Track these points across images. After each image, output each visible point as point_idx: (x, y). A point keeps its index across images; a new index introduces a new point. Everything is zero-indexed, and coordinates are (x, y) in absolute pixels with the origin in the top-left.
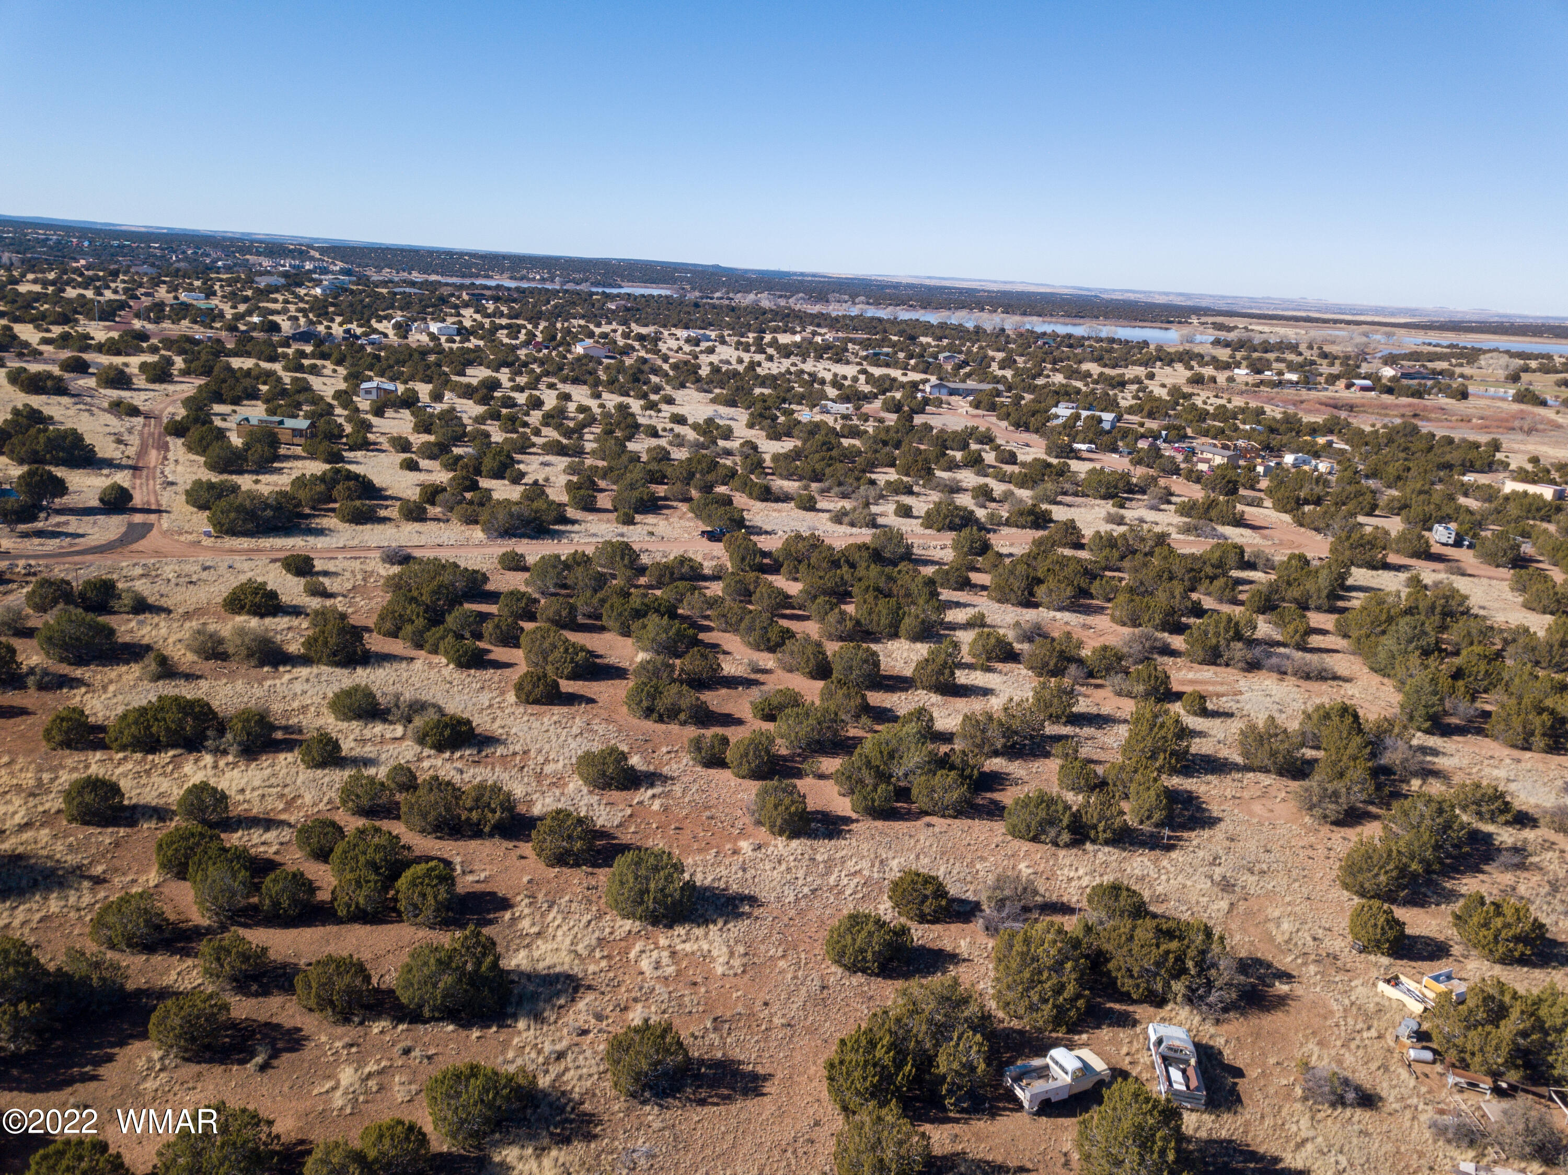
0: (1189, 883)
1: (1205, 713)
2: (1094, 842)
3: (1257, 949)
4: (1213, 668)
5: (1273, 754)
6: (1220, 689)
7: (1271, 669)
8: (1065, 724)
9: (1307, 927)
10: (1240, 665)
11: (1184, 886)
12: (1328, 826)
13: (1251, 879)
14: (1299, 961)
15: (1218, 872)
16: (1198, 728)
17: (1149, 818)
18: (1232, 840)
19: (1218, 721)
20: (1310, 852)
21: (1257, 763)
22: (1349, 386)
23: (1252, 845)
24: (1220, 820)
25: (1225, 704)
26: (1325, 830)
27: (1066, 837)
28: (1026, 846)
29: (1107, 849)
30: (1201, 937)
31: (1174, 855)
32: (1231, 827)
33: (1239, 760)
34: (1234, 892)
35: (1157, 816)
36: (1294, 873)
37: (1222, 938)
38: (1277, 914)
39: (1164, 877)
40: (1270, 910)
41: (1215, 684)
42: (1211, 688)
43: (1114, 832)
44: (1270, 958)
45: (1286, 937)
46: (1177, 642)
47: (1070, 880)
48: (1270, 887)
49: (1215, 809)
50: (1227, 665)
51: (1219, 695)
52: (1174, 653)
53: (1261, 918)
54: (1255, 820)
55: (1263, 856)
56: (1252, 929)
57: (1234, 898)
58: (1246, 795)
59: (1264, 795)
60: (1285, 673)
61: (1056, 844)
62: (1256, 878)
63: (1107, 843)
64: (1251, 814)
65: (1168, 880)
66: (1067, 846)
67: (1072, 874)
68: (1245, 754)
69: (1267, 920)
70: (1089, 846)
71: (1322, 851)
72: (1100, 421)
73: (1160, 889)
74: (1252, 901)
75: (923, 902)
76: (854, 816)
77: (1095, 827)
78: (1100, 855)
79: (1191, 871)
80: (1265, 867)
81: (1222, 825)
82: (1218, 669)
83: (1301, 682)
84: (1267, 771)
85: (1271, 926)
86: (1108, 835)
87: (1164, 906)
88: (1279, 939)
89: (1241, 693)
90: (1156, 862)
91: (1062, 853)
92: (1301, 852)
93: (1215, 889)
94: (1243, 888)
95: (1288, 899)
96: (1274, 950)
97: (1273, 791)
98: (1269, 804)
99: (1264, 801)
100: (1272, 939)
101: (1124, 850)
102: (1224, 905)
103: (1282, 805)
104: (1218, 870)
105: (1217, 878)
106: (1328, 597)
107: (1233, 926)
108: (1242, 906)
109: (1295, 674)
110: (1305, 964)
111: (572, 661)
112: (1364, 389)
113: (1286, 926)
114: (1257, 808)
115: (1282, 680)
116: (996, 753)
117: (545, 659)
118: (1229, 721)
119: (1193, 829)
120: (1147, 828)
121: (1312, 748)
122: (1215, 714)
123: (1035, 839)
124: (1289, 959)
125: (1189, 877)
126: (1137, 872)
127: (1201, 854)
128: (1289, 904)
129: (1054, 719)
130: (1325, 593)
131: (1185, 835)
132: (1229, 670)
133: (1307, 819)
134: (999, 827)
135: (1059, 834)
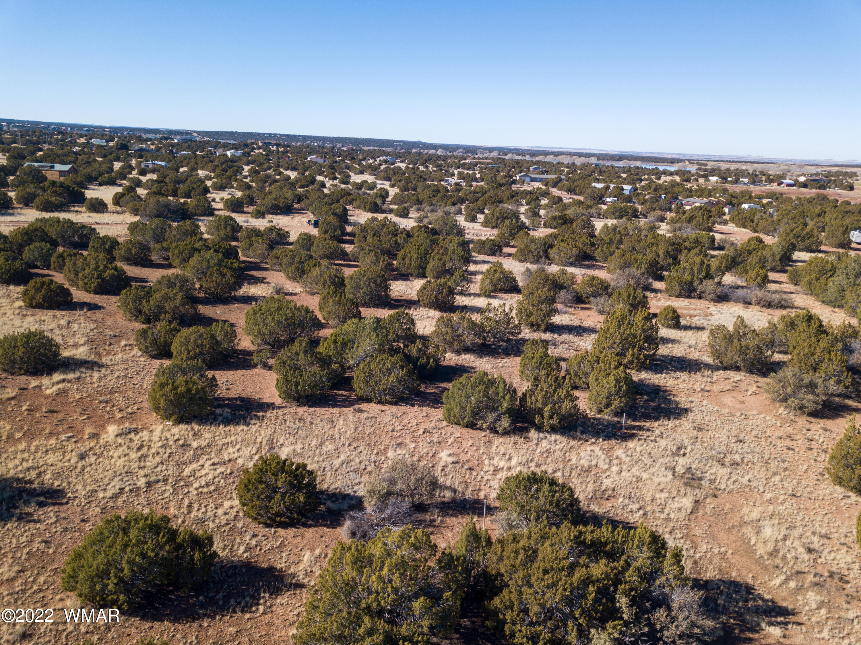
0: (645, 476)
1: (678, 326)
2: (539, 428)
3: (731, 565)
4: (687, 300)
5: (742, 351)
6: (692, 312)
7: (737, 301)
8: (545, 331)
9: (796, 533)
10: (712, 296)
11: (639, 479)
12: (805, 418)
13: (723, 472)
14: (792, 584)
15: (681, 463)
16: (672, 337)
17: (608, 405)
18: (700, 429)
19: (690, 333)
20: (790, 444)
21: (727, 361)
22: (779, 185)
23: (723, 435)
24: (686, 411)
25: (697, 321)
26: (802, 421)
27: (505, 422)
28: (458, 431)
29: (554, 437)
30: (647, 553)
31: (631, 444)
32: (699, 417)
33: (709, 360)
34: (700, 487)
35: (616, 403)
36: (773, 465)
37: (677, 556)
38: (755, 514)
39: (615, 469)
40: (746, 510)
41: (688, 309)
42: (685, 312)
43: (562, 419)
44: (750, 581)
45: (770, 547)
46: (658, 285)
47: (496, 471)
48: (745, 481)
49: (683, 400)
50: (700, 298)
51: (691, 316)
52: (655, 291)
53: (735, 520)
54: (725, 411)
55: (735, 447)
56: (723, 536)
57: (700, 494)
58: (716, 388)
59: (735, 388)
60: (750, 303)
61: (494, 430)
62: (727, 470)
63: (553, 430)
64: (722, 405)
65: (620, 472)
66: (506, 433)
67: (502, 464)
68: (716, 354)
69: (743, 523)
70: (533, 434)
71: (801, 442)
72: (622, 189)
73: (607, 483)
74: (723, 498)
75: (270, 498)
76: (279, 401)
77: (540, 412)
78: (544, 443)
79: (649, 462)
80: (737, 458)
81: (691, 416)
82: (692, 300)
83: (763, 309)
84: (737, 369)
85: (748, 531)
86: (555, 421)
87: (609, 504)
88: (761, 550)
89: (711, 315)
90: (608, 452)
91: (498, 441)
92: (778, 442)
93: (677, 482)
94: (712, 481)
95: (768, 496)
96: (756, 568)
97: (743, 386)
98: (740, 397)
99: (735, 394)
100: (750, 550)
101: (574, 438)
102: (687, 503)
103: (753, 398)
104: (681, 461)
105: (680, 470)
106: (781, 260)
107: (698, 531)
108: (710, 504)
109: (758, 304)
110: (800, 589)
111: (99, 276)
112: (789, 185)
113: (768, 532)
114: (727, 399)
115: (746, 308)
116: (467, 350)
117: (77, 275)
118: (700, 333)
119: (657, 419)
120: (606, 416)
121: (780, 352)
122: (687, 328)
123: (472, 425)
124: (777, 582)
125: (646, 468)
126: (584, 462)
127: (663, 443)
128: (770, 502)
129: (534, 326)
130: (778, 257)
131: (647, 424)
132: (701, 301)
133: (781, 410)
134: (438, 413)
135: (498, 419)
